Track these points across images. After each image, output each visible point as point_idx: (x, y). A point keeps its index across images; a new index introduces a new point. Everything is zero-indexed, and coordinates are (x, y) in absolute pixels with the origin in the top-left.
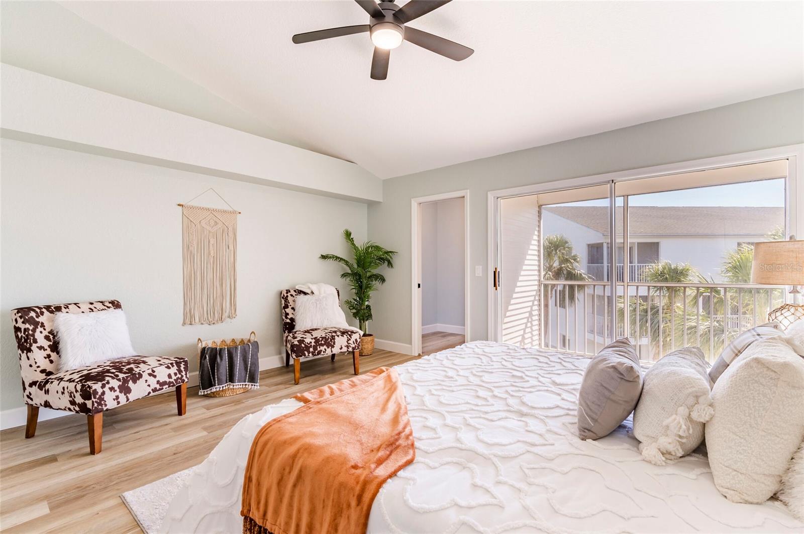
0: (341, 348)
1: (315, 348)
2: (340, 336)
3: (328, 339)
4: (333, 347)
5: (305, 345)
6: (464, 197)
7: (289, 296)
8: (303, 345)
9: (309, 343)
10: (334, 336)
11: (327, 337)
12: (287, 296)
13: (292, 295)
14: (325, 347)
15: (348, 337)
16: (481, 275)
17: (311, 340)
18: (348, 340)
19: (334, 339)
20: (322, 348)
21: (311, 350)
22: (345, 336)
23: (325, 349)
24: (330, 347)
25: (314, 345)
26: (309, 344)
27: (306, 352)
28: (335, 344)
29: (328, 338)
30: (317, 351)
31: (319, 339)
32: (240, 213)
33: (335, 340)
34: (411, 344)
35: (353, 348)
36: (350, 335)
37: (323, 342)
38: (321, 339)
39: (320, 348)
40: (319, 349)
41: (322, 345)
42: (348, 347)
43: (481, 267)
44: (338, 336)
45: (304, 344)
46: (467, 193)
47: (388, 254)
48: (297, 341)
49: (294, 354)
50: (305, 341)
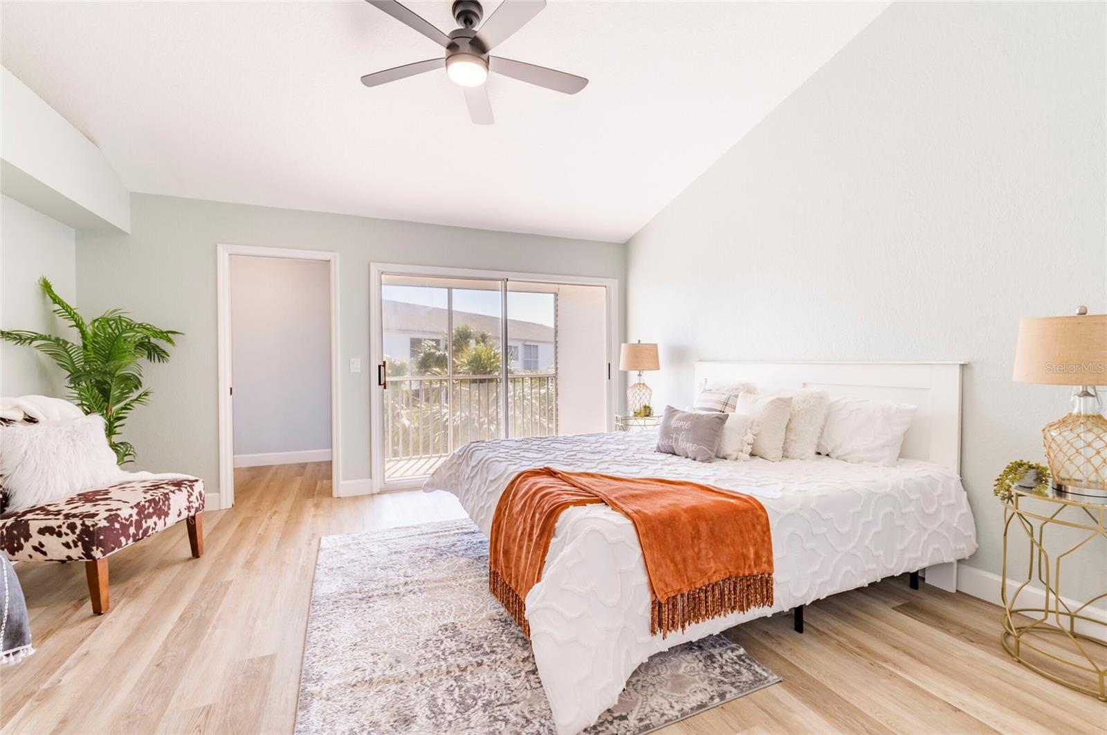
0: (179, 515)
1: (138, 525)
2: (176, 491)
3: (159, 502)
4: (167, 514)
5: (122, 524)
6: (329, 261)
8: (117, 526)
9: (127, 517)
10: (167, 494)
11: (157, 498)
14: (155, 518)
15: (188, 491)
17: (130, 511)
18: (189, 497)
19: (168, 499)
20: (150, 522)
21: (132, 530)
22: (183, 489)
23: (155, 524)
24: (163, 517)
25: (136, 520)
26: (127, 520)
27: (123, 539)
28: (169, 509)
29: (159, 499)
30: (141, 532)
31: (144, 506)
33: (171, 501)
34: (219, 492)
35: (196, 508)
36: (191, 487)
37: (151, 510)
38: (147, 504)
39: (146, 522)
40: (145, 526)
41: (150, 516)
42: (189, 509)
43: (359, 360)
44: (173, 492)
45: (118, 522)
46: (336, 258)
47: (166, 335)
48: (105, 519)
49: (100, 549)
50: (119, 516)
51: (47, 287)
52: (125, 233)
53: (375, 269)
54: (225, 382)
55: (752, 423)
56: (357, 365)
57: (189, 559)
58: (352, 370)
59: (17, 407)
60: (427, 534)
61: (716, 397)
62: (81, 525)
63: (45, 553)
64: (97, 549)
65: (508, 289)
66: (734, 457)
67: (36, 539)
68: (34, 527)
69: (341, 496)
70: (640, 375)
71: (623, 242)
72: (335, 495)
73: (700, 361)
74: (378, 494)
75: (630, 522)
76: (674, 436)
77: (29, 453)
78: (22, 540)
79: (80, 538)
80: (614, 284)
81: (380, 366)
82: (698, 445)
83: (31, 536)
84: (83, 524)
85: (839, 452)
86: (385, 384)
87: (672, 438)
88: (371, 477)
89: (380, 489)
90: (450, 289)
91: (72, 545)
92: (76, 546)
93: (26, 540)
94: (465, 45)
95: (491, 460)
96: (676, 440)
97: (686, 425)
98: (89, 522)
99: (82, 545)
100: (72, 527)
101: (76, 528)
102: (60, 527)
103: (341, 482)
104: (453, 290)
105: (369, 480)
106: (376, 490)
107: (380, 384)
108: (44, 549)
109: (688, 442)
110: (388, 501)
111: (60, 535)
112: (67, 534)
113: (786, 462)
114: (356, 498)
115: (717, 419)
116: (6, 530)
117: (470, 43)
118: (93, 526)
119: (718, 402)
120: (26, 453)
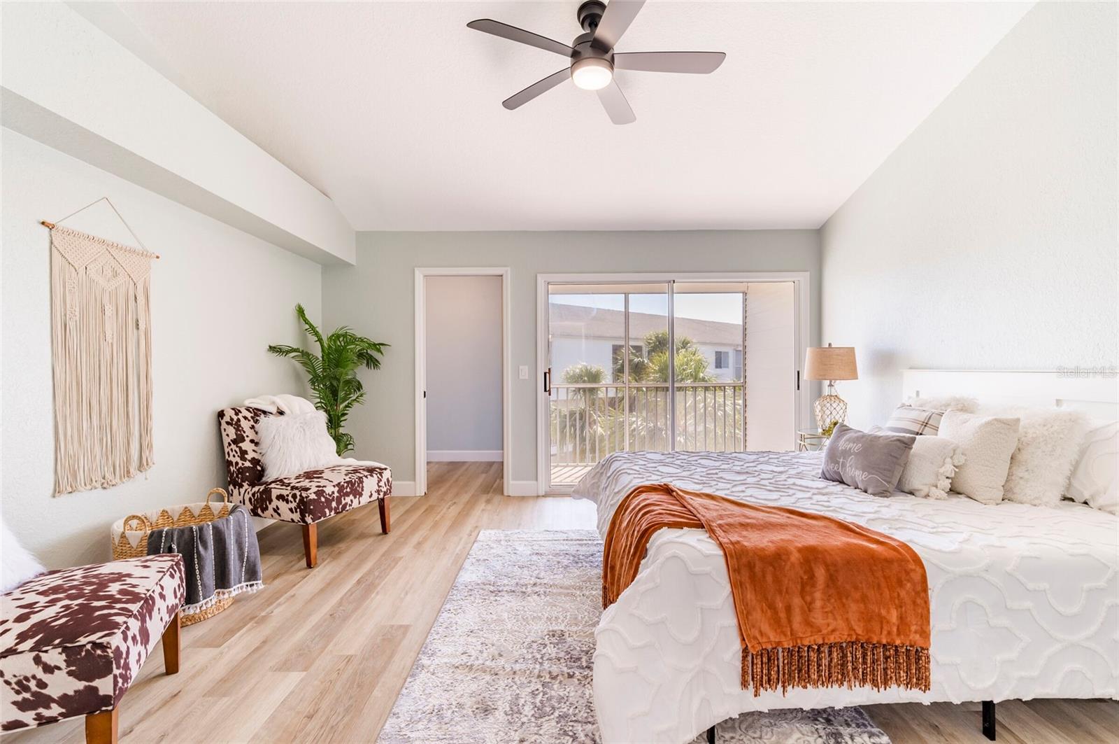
0: (371, 496)
1: (339, 502)
2: (369, 476)
3: (355, 484)
4: (361, 495)
5: (326, 498)
6: (502, 276)
7: (242, 419)
8: (323, 499)
9: (330, 493)
10: (362, 477)
11: (353, 481)
12: (239, 420)
13: (245, 418)
14: (351, 497)
15: (378, 477)
16: (526, 378)
17: (333, 489)
18: (379, 482)
19: (362, 482)
20: (348, 500)
21: (334, 504)
22: (374, 475)
23: (352, 501)
24: (358, 496)
25: (337, 497)
26: (330, 496)
27: (327, 510)
28: (363, 490)
29: (355, 481)
30: (341, 506)
31: (343, 486)
32: (158, 257)
33: (364, 484)
34: (415, 481)
35: (385, 492)
36: (381, 474)
37: (348, 490)
38: (346, 485)
39: (344, 499)
40: (343, 502)
41: (347, 494)
42: (378, 492)
43: (527, 367)
44: (366, 477)
45: (324, 497)
46: (507, 272)
47: (377, 347)
48: (314, 493)
49: (311, 516)
50: (324, 492)
51: (301, 312)
52: (352, 265)
53: (541, 280)
54: (421, 386)
55: (954, 451)
56: (525, 372)
57: (380, 534)
58: (521, 377)
59: (274, 403)
60: (572, 540)
61: (914, 415)
62: (299, 496)
63: (279, 515)
64: (309, 516)
65: (675, 291)
66: (923, 493)
67: (275, 503)
68: (275, 493)
69: (511, 495)
70: (831, 385)
71: (818, 228)
72: (506, 494)
73: (911, 368)
74: (543, 496)
75: (721, 553)
76: (841, 460)
77: (276, 437)
78: (268, 503)
79: (298, 506)
80: (804, 278)
81: (545, 374)
82: (869, 473)
83: (272, 501)
84: (301, 495)
85: (1101, 501)
86: (549, 391)
87: (838, 463)
88: (537, 480)
89: (545, 492)
90: (626, 295)
91: (294, 510)
92: (296, 512)
93: (270, 503)
94: (586, 50)
95: (622, 472)
96: (844, 465)
97: (856, 447)
98: (304, 494)
99: (300, 511)
100: (294, 496)
101: (296, 497)
102: (288, 495)
103: (511, 482)
104: (630, 295)
105: (535, 482)
106: (542, 492)
107: (545, 390)
108: (279, 511)
109: (856, 468)
110: (550, 503)
111: (287, 502)
112: (291, 502)
113: (1007, 506)
114: (523, 498)
115: (898, 443)
118: (306, 497)
119: (915, 421)
120: (274, 438)
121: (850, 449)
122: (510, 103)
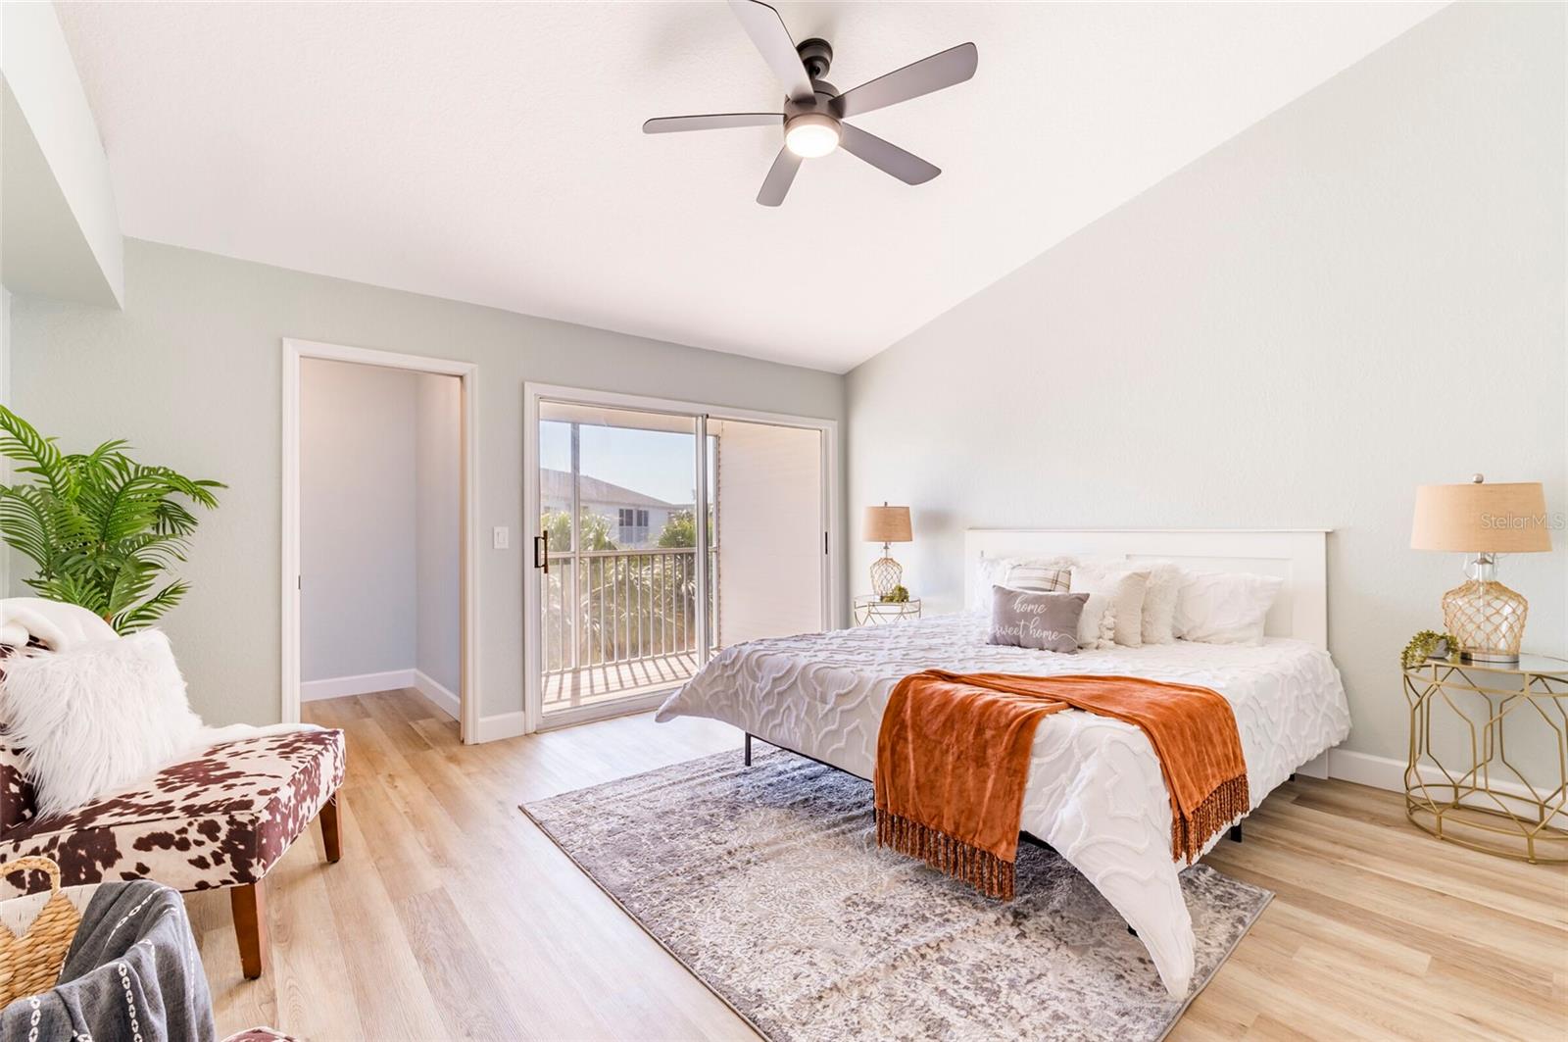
0: (326, 793)
1: (295, 814)
3: (312, 772)
4: (318, 792)
5: (282, 815)
6: (462, 376)
8: (278, 818)
9: (286, 802)
10: (317, 757)
14: (309, 801)
15: (333, 752)
16: (506, 546)
17: (288, 791)
18: (334, 760)
20: (305, 807)
21: (290, 824)
22: (328, 748)
23: (309, 809)
24: (315, 798)
25: (294, 806)
26: (286, 807)
27: (283, 840)
28: (319, 783)
29: (311, 767)
30: (297, 825)
33: (321, 769)
35: (340, 779)
36: (334, 744)
37: (305, 787)
38: (302, 777)
40: (300, 815)
41: (304, 797)
42: (334, 781)
43: (506, 529)
44: (320, 754)
45: (279, 812)
46: (473, 372)
48: (266, 808)
49: (263, 861)
53: (530, 390)
54: (293, 567)
55: (1109, 604)
56: (504, 537)
57: (323, 867)
58: (496, 547)
60: (680, 782)
61: (1040, 574)
62: (228, 822)
64: (258, 863)
66: (1095, 645)
67: (129, 859)
68: (125, 838)
69: (480, 742)
70: (886, 548)
71: (843, 373)
72: (470, 740)
74: (535, 733)
76: (1023, 623)
77: (76, 705)
78: (99, 866)
79: (228, 847)
80: (832, 428)
81: (536, 539)
82: (1060, 633)
83: (119, 856)
84: (232, 821)
86: (545, 566)
87: (1019, 626)
88: (524, 709)
89: (537, 725)
90: (575, 426)
91: (210, 860)
92: (219, 861)
93: (108, 863)
96: (1026, 627)
97: (1039, 609)
98: (242, 817)
99: (233, 859)
100: (210, 829)
101: (219, 829)
102: (184, 831)
103: (481, 720)
104: (581, 426)
105: (522, 713)
106: (531, 729)
107: (537, 566)
108: (148, 876)
109: (1044, 629)
111: (184, 845)
112: (199, 843)
114: (507, 743)
116: (59, 850)
117: (830, 102)
118: (252, 822)
119: (1045, 579)
121: (1032, 611)
122: (654, 125)
